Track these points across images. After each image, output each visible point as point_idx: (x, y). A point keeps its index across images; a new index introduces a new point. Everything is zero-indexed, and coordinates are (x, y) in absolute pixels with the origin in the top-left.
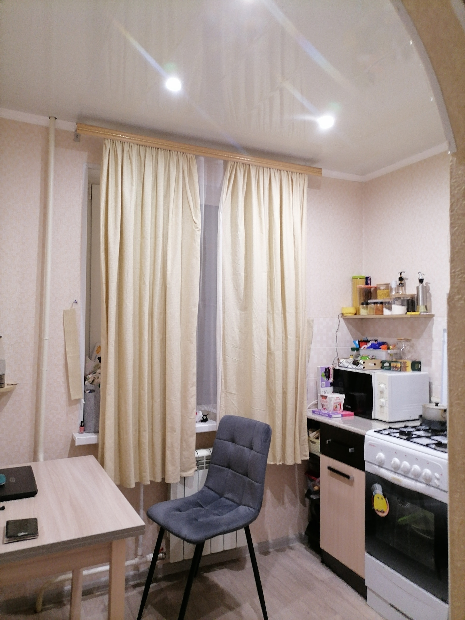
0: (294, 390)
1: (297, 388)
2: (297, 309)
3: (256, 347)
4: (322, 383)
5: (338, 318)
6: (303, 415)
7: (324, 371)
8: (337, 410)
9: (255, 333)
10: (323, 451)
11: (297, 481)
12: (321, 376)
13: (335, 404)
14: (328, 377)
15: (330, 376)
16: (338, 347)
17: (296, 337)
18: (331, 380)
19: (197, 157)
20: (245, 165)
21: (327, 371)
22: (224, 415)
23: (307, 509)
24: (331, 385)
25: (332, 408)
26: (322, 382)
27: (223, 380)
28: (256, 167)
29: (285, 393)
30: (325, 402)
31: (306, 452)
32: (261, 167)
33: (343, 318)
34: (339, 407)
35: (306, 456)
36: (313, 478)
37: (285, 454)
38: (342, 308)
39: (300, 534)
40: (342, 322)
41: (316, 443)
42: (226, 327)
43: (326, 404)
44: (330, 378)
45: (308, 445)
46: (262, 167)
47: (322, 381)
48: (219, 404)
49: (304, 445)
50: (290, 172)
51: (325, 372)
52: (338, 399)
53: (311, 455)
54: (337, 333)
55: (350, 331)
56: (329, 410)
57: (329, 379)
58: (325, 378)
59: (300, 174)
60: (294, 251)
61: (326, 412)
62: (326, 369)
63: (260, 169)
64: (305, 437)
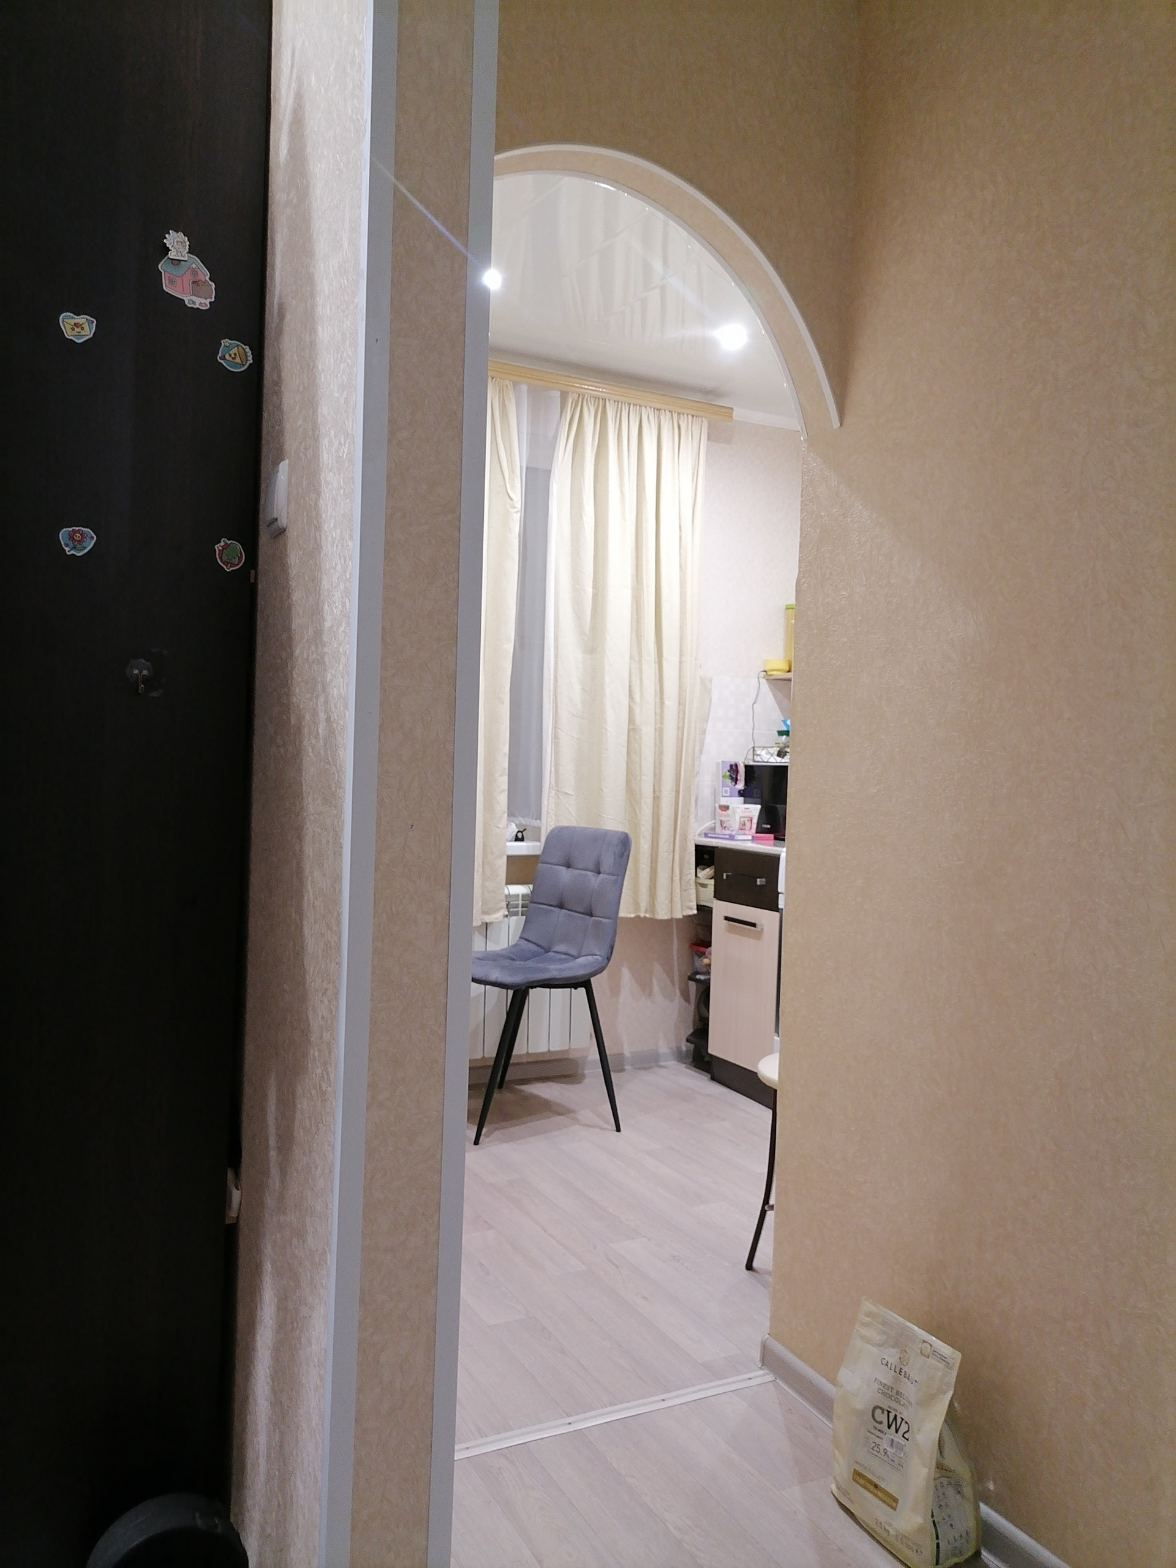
0: (674, 793)
1: (678, 792)
2: (681, 655)
3: (610, 714)
4: (724, 789)
5: (757, 679)
6: (688, 840)
7: (729, 768)
8: (744, 829)
9: (608, 691)
10: (718, 895)
11: (675, 958)
12: (723, 776)
13: (742, 819)
14: (735, 780)
15: (739, 778)
16: (755, 731)
17: (679, 704)
18: (741, 785)
19: (515, 384)
20: (597, 399)
21: (734, 769)
22: (554, 826)
23: (692, 1007)
24: (741, 794)
25: (736, 826)
26: (723, 787)
27: (553, 769)
28: (616, 403)
29: (657, 799)
30: (725, 816)
31: (691, 901)
32: (625, 403)
33: (767, 680)
34: (748, 824)
35: (691, 909)
36: (702, 949)
37: (656, 902)
38: (766, 660)
39: (679, 1049)
40: (765, 686)
41: (709, 886)
42: (559, 679)
43: (728, 819)
44: (738, 782)
45: (694, 891)
46: (627, 404)
47: (724, 785)
48: (546, 809)
49: (688, 889)
50: (676, 414)
51: (729, 771)
52: (747, 810)
53: (700, 908)
54: (754, 705)
55: (779, 703)
56: (732, 829)
57: (736, 783)
58: (729, 781)
59: (693, 416)
60: (680, 554)
61: (728, 832)
62: (731, 766)
63: (623, 408)
64: (689, 876)
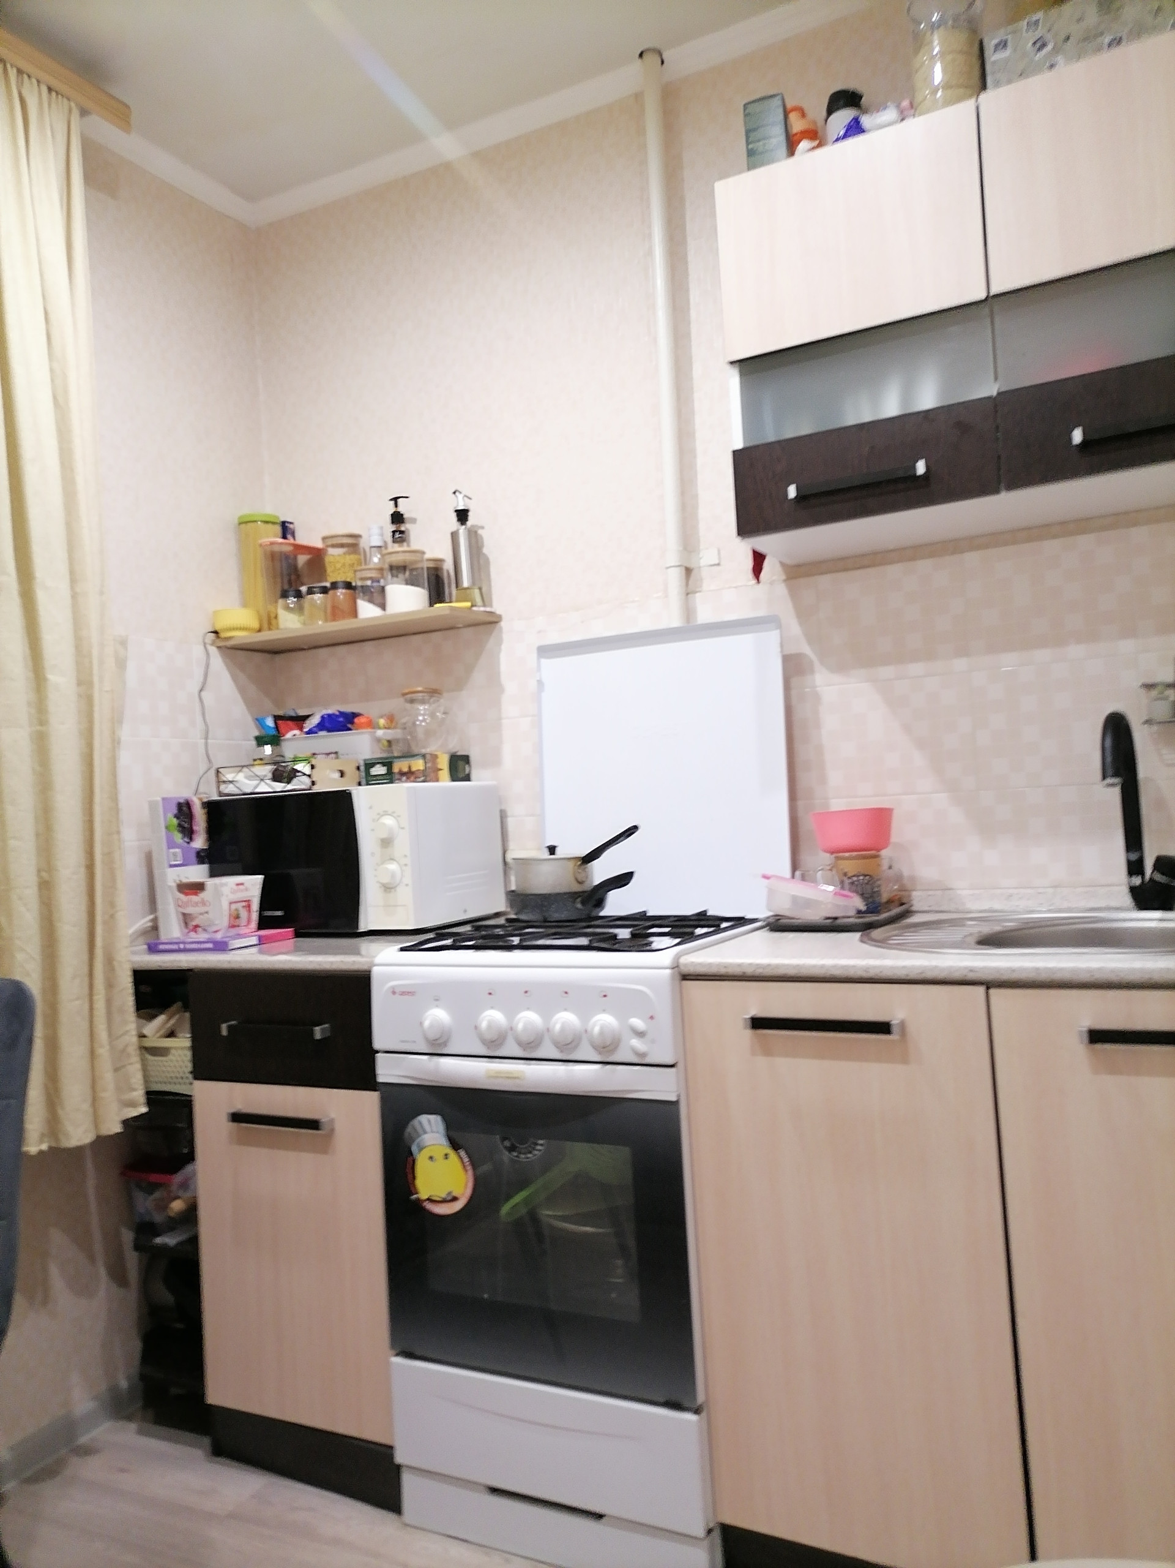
0: (83, 870)
1: (90, 868)
2: (73, 580)
4: (172, 851)
5: (202, 647)
6: (115, 963)
7: (175, 811)
8: (239, 926)
10: (204, 1070)
11: (93, 1206)
12: (167, 828)
13: (234, 906)
14: (188, 833)
15: (195, 828)
16: (209, 741)
17: (79, 683)
18: (200, 842)
21: (184, 811)
23: (132, 1295)
24: (201, 857)
25: (223, 921)
26: (169, 848)
29: (46, 887)
30: (196, 904)
31: (134, 1090)
33: (219, 647)
34: (244, 914)
35: (132, 1104)
36: (154, 1178)
37: (60, 1112)
38: (215, 612)
39: (114, 1390)
40: (217, 661)
41: (173, 1051)
43: (203, 909)
44: (194, 836)
45: (138, 1066)
47: (171, 844)
49: (124, 1066)
50: (15, 70)
51: (176, 816)
52: (241, 887)
53: (154, 1097)
54: (203, 693)
55: (242, 690)
56: (215, 929)
57: (191, 839)
58: (178, 837)
59: (50, 89)
60: (52, 370)
61: (202, 936)
62: (179, 805)
64: (127, 1038)
